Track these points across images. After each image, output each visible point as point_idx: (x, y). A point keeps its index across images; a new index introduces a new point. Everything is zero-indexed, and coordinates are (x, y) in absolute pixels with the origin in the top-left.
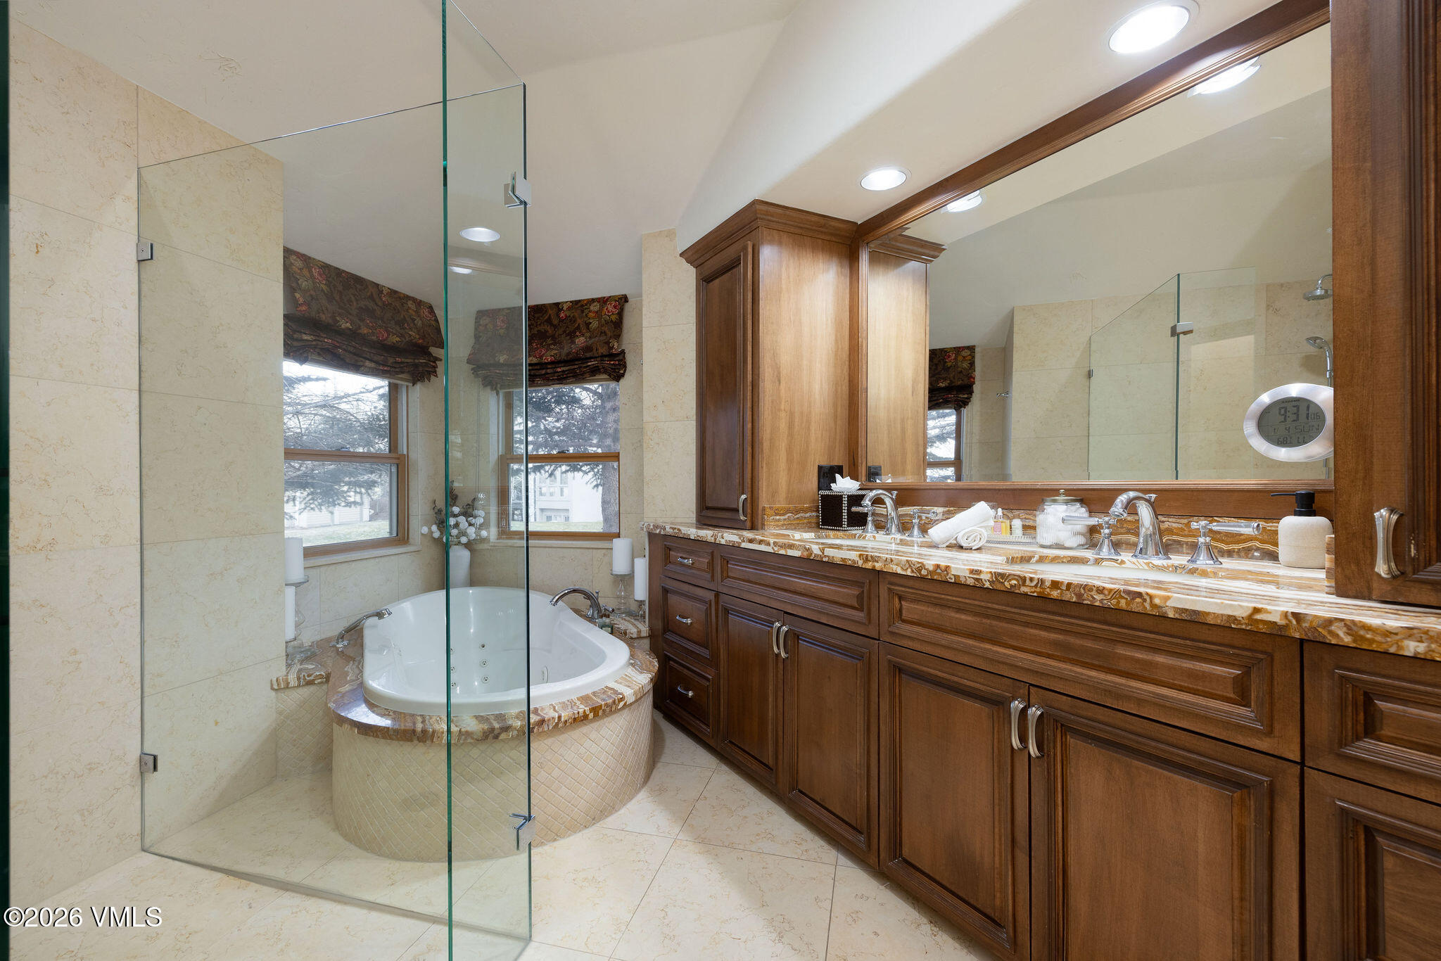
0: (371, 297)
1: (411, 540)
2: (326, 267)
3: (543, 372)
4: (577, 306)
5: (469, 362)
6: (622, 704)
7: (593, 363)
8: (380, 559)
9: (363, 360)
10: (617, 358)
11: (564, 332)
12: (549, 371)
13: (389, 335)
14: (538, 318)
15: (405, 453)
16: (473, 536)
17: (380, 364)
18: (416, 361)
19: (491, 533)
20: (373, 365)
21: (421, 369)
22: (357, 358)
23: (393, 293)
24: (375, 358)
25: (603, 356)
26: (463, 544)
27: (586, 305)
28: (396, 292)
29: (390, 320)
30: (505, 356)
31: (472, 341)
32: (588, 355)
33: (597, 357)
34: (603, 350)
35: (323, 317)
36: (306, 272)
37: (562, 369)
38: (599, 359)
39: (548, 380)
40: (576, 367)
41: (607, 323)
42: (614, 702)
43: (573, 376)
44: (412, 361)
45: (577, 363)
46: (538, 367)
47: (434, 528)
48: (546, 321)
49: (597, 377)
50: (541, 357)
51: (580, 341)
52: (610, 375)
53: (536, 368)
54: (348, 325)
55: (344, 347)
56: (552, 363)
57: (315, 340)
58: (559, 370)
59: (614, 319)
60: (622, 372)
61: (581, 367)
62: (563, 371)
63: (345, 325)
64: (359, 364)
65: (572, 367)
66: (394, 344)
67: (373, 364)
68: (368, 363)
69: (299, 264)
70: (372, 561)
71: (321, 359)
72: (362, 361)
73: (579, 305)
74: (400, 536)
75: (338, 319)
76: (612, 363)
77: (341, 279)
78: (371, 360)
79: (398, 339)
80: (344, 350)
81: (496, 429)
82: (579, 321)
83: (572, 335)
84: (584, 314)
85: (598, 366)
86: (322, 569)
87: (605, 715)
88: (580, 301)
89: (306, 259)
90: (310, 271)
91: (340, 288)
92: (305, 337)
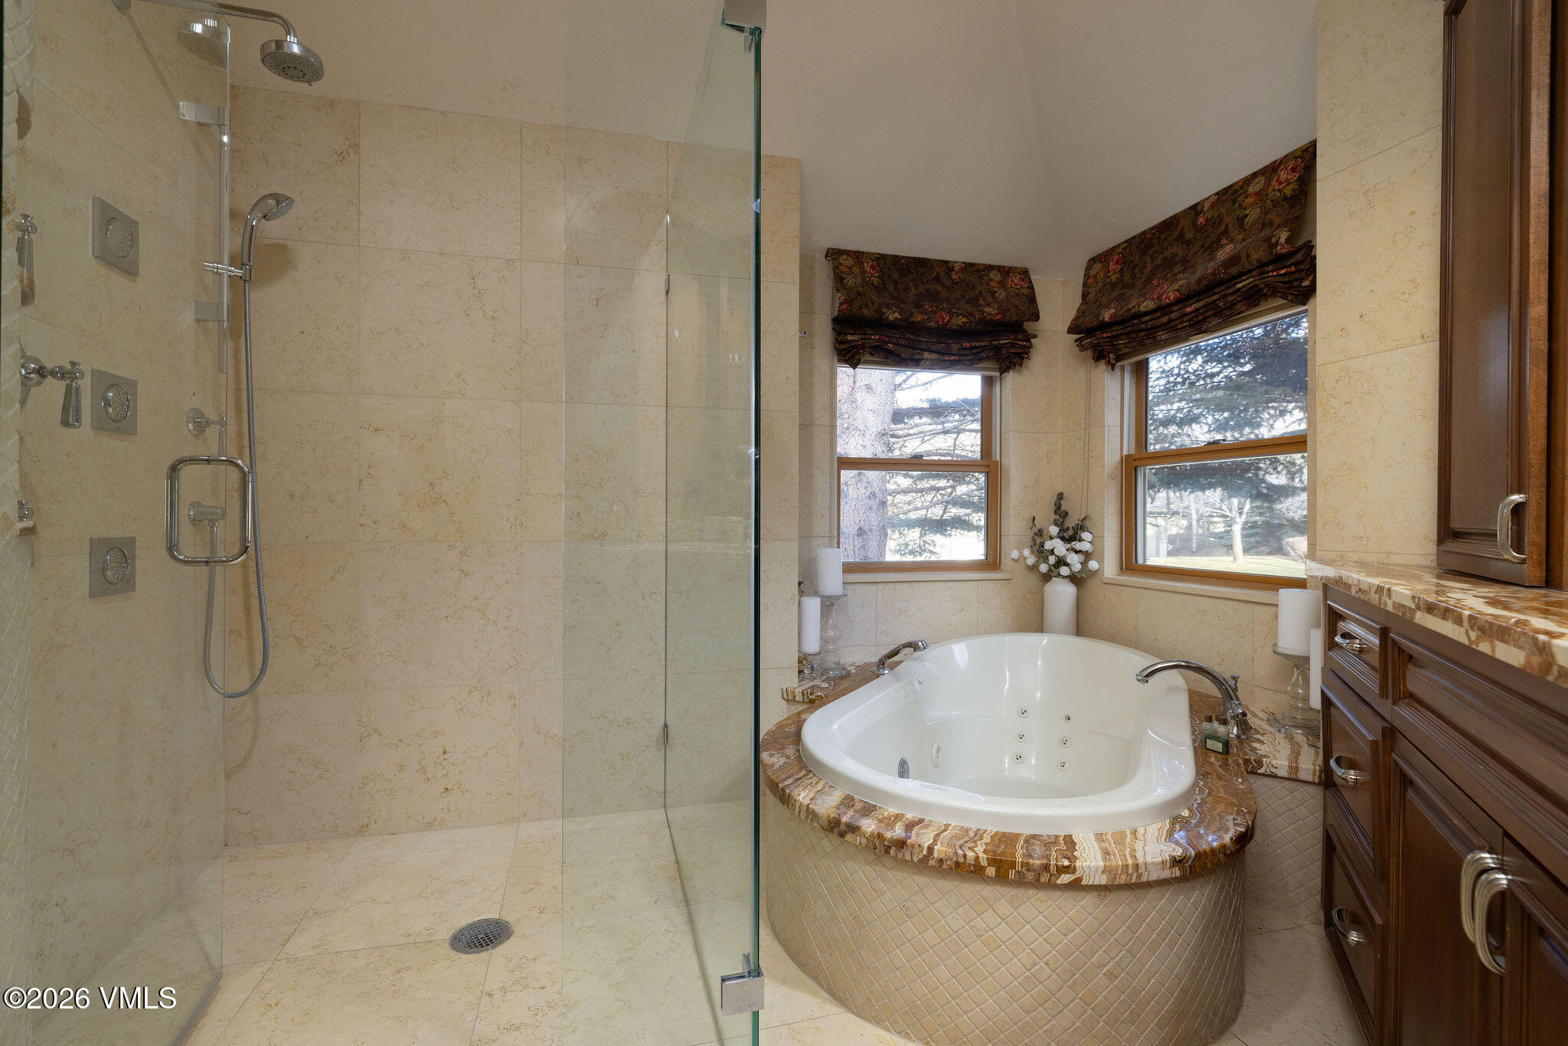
0: (937, 279)
1: (1002, 566)
2: (882, 258)
3: (1165, 319)
4: (1225, 198)
5: (1071, 331)
6: (1065, 879)
7: (1244, 283)
8: (951, 583)
9: (921, 352)
10: (1293, 261)
11: (1202, 246)
12: (1173, 316)
13: (951, 318)
14: (1165, 239)
15: (998, 459)
16: (1077, 567)
17: (943, 354)
18: (995, 343)
19: (1108, 565)
20: (934, 356)
21: (1004, 351)
22: (913, 351)
23: (969, 267)
24: (934, 348)
25: (1262, 265)
26: (1064, 577)
27: (1241, 187)
28: (972, 265)
29: (959, 300)
30: (1113, 311)
31: (1078, 300)
32: (1234, 271)
33: (1250, 271)
34: (1259, 255)
35: (866, 312)
36: (856, 270)
37: (1193, 307)
38: (1255, 273)
39: (1174, 329)
40: (1215, 297)
41: (1276, 204)
42: (1046, 867)
43: (1215, 315)
44: (987, 343)
45: (1216, 291)
46: (1159, 314)
47: (1027, 552)
48: (1176, 240)
49: (1263, 306)
50: (1159, 298)
51: (1224, 253)
52: (1284, 297)
53: (1156, 315)
54: (897, 315)
55: (894, 340)
56: (1177, 301)
57: (861, 339)
58: (1189, 310)
59: (1288, 191)
60: (1306, 283)
61: (1226, 295)
62: (1197, 310)
63: (893, 316)
64: (917, 357)
65: (1210, 300)
66: (961, 326)
67: (934, 354)
68: (926, 355)
69: (850, 262)
70: (943, 584)
71: (876, 359)
72: (918, 354)
73: (1230, 195)
74: (992, 562)
75: (884, 310)
76: (1283, 272)
77: (899, 266)
78: (931, 351)
79: (965, 320)
80: (894, 344)
81: (1119, 418)
82: (1227, 220)
83: (1213, 247)
84: (1237, 204)
85: (1256, 286)
86: (879, 586)
87: (1020, 882)
88: (1231, 186)
89: (858, 256)
90: (862, 268)
91: (896, 276)
92: (850, 338)
